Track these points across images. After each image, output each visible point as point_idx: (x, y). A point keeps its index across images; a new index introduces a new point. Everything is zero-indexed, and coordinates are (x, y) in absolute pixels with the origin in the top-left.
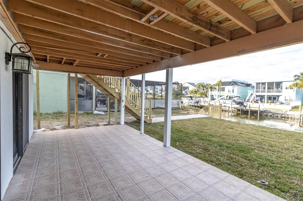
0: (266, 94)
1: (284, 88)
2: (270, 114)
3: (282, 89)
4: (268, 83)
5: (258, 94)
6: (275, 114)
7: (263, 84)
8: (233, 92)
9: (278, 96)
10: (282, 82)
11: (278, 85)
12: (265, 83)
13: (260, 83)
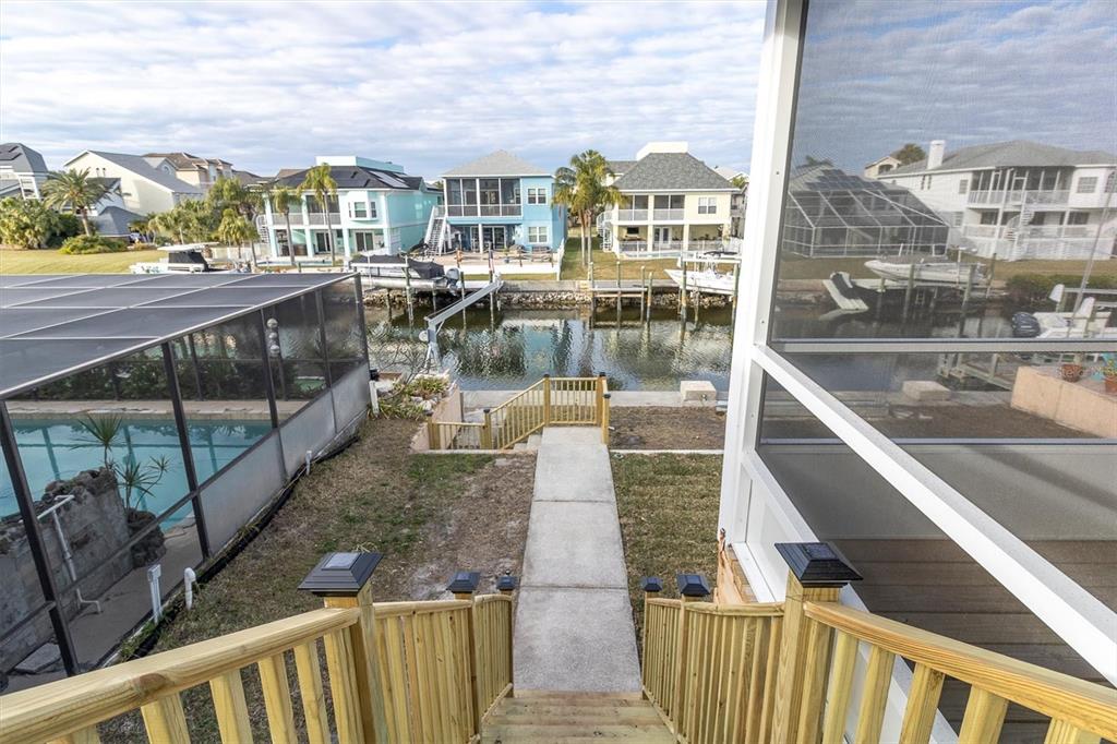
0: (479, 220)
1: (524, 197)
2: (516, 297)
3: (518, 201)
4: (481, 180)
5: (457, 220)
6: (528, 295)
7: (469, 182)
8: (374, 214)
9: (511, 227)
10: (518, 179)
11: (508, 186)
12: (473, 180)
13: (457, 181)
